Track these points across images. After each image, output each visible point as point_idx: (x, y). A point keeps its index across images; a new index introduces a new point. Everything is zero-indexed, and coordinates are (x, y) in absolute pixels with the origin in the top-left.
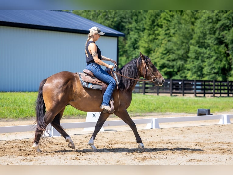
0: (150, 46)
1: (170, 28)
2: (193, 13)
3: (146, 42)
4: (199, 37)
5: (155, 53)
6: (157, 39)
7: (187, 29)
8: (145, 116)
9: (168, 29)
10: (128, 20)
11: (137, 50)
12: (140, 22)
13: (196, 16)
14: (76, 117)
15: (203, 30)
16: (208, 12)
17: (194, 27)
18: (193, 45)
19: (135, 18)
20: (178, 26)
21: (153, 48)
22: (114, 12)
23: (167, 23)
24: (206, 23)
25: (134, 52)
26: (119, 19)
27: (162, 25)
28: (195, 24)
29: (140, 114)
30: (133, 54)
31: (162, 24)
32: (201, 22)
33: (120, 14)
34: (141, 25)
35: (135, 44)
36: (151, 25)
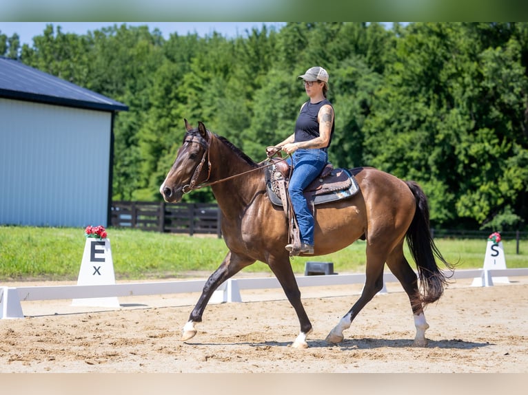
0: (162, 139)
1: (202, 104)
2: (249, 75)
3: (152, 131)
4: (264, 124)
5: (171, 155)
6: (175, 126)
7: (238, 107)
8: (185, 277)
9: (199, 107)
10: (117, 85)
11: (133, 147)
12: (141, 90)
13: (256, 81)
14: (37, 279)
15: (271, 109)
16: (280, 73)
17: (252, 103)
18: (250, 139)
19: (130, 82)
20: (219, 101)
21: (167, 144)
22: (86, 70)
23: (196, 95)
24: (277, 96)
25: (127, 151)
26: (98, 83)
27: (186, 98)
28: (255, 98)
29: (174, 273)
30: (126, 155)
31: (186, 95)
32: (267, 93)
33: (100, 73)
34: (143, 98)
35: (129, 137)
36: (162, 97)
